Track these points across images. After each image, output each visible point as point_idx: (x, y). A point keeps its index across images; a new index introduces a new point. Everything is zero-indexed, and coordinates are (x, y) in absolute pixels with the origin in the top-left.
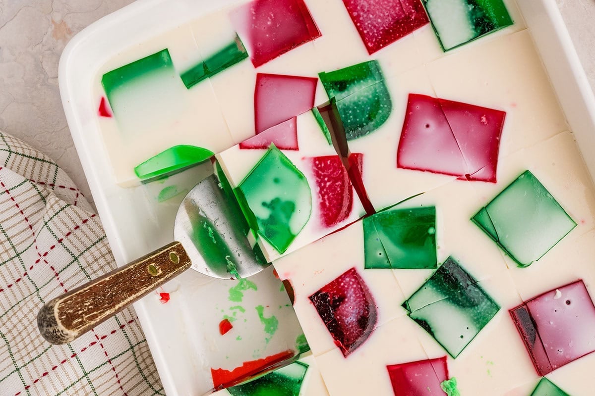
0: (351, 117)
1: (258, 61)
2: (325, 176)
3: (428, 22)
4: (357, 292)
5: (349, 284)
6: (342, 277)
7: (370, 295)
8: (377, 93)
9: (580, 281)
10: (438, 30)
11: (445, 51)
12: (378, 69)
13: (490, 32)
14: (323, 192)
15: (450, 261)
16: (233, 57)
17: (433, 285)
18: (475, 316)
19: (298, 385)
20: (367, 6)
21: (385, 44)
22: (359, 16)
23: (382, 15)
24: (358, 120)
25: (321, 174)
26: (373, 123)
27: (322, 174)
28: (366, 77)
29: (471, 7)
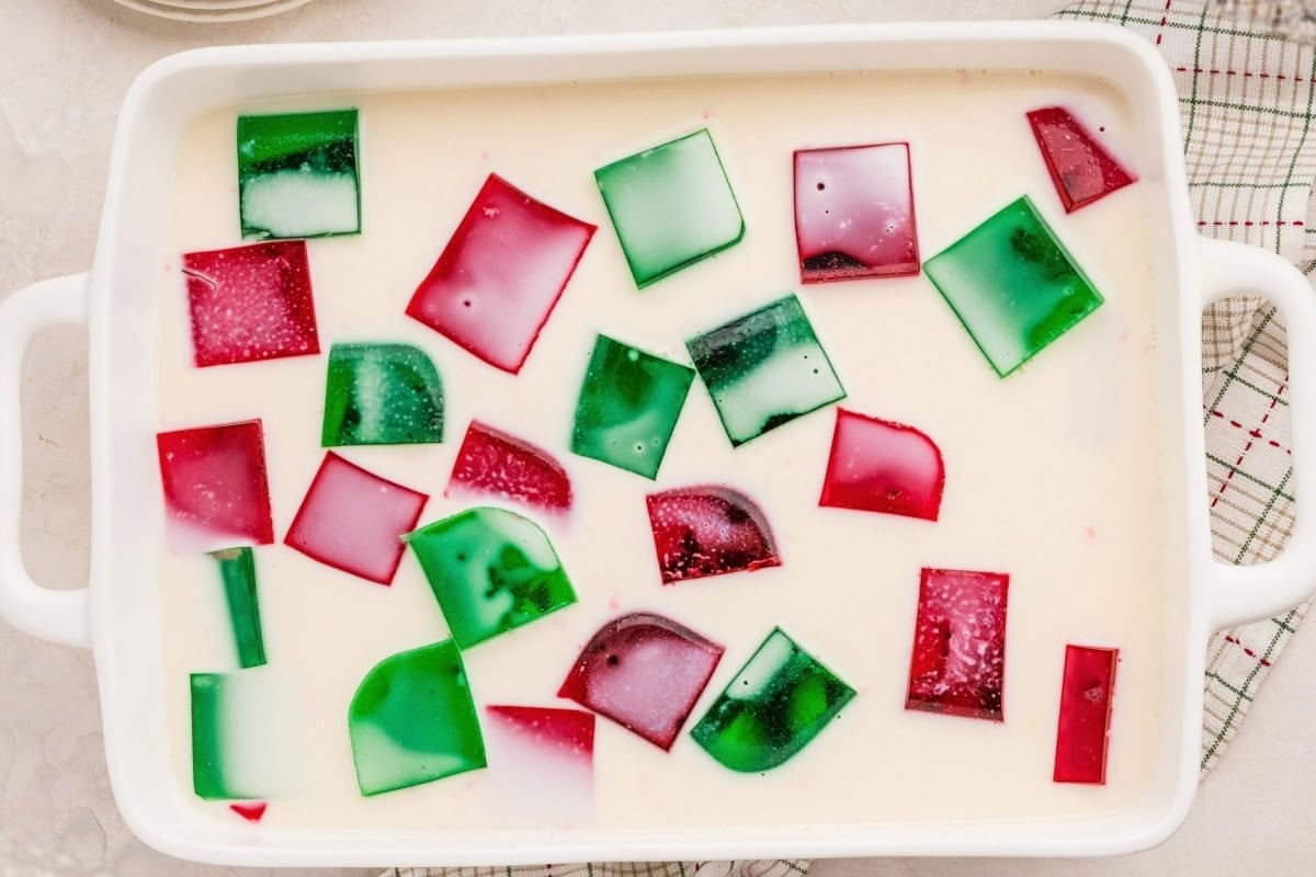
0: (406, 417)
1: (264, 534)
2: (489, 475)
3: (302, 244)
4: (686, 506)
5: (669, 513)
6: (654, 522)
7: (701, 488)
8: (383, 362)
9: (796, 155)
10: (322, 231)
11: (358, 232)
12: (346, 349)
13: (355, 151)
14: (513, 490)
15: (693, 346)
16: (243, 572)
17: (719, 387)
18: (791, 339)
19: (800, 655)
20: (241, 330)
21: (312, 323)
22: (252, 348)
23: (264, 312)
24: (414, 409)
25: (484, 480)
26: (429, 387)
27: (483, 476)
28: (353, 373)
29: (305, 167)
